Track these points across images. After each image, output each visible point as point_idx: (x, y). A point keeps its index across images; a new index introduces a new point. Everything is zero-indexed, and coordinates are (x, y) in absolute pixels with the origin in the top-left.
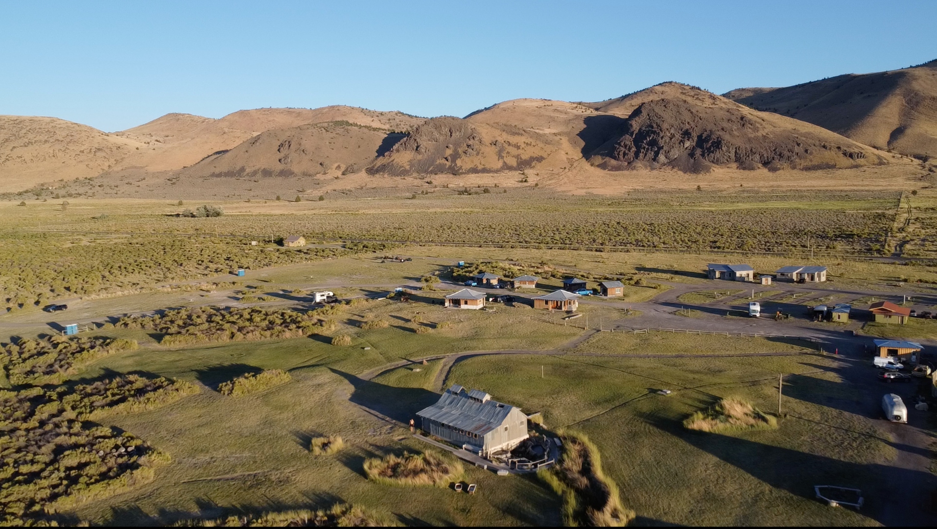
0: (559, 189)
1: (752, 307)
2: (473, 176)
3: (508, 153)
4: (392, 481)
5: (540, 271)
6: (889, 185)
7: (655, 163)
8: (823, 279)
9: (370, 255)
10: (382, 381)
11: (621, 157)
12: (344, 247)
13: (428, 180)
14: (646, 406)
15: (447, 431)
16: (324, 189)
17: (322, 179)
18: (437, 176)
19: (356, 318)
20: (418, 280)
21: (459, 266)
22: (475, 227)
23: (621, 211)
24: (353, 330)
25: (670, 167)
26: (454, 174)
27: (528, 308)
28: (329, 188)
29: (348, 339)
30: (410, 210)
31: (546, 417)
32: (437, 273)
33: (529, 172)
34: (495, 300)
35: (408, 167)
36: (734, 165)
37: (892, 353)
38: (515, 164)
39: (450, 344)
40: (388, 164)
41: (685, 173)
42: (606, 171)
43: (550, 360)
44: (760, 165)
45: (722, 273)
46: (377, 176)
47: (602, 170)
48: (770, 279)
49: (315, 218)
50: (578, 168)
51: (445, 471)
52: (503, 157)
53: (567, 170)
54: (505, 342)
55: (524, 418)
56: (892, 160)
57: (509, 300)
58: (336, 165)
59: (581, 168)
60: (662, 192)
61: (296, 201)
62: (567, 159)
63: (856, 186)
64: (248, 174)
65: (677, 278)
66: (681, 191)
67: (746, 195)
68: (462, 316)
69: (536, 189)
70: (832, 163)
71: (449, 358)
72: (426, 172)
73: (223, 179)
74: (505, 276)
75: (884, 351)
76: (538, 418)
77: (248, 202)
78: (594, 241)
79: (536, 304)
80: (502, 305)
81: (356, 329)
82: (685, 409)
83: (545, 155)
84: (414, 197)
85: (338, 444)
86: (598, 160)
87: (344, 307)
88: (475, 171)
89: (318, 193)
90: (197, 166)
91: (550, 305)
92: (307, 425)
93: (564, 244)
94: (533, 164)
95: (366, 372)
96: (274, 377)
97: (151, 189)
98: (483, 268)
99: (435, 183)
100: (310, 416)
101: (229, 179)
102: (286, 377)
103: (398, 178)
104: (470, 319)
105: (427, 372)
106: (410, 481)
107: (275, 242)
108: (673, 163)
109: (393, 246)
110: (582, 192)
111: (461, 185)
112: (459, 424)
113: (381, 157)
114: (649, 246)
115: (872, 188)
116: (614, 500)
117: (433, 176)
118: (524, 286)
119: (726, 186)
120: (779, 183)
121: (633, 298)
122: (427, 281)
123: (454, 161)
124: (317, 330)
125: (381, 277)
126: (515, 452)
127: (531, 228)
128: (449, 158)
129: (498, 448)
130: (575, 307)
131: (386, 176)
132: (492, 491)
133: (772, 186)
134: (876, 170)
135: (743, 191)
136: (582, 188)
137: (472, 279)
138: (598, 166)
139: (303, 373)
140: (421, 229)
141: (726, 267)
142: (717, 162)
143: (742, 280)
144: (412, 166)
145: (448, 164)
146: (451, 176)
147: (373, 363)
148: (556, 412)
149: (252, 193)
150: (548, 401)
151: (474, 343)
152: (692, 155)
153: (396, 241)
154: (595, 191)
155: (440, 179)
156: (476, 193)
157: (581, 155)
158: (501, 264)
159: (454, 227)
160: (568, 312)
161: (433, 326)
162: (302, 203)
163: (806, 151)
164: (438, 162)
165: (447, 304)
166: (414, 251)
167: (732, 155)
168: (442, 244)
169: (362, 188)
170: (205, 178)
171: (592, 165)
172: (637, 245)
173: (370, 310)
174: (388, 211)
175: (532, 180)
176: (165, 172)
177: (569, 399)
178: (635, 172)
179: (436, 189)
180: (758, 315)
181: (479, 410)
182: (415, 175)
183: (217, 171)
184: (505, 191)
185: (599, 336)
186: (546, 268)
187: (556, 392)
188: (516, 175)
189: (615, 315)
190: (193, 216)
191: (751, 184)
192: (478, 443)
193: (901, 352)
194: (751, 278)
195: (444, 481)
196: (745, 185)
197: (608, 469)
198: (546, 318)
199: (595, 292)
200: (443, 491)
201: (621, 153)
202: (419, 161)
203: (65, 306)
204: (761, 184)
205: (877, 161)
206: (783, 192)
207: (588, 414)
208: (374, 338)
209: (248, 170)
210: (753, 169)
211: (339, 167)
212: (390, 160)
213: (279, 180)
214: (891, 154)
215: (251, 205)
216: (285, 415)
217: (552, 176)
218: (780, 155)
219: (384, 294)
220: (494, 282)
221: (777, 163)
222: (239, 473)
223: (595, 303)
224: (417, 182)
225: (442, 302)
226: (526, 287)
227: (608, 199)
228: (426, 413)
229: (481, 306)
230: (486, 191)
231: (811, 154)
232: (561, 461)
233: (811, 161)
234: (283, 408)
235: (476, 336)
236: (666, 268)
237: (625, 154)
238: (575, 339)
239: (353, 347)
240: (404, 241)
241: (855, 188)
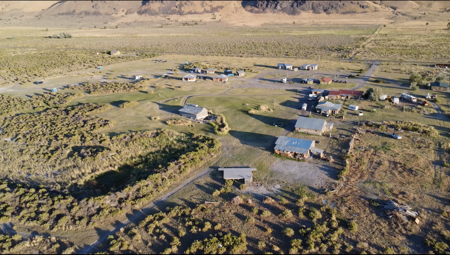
0: (231, 23)
1: (284, 80)
2: (189, 16)
3: (206, 4)
4: (174, 125)
5: (217, 66)
6: (377, 22)
7: (275, 10)
8: (316, 69)
9: (149, 59)
10: (166, 104)
11: (260, 6)
12: (137, 55)
13: (168, 18)
14: (240, 108)
15: (186, 115)
16: (117, 22)
17: (115, 16)
18: (172, 16)
19: (152, 85)
20: (171, 70)
21: (186, 64)
22: (192, 45)
23: (256, 36)
24: (153, 89)
25: (282, 12)
26: (180, 15)
27: (211, 80)
28: (119, 21)
29: (153, 92)
30: (161, 35)
31: (213, 111)
32: (178, 67)
33: (216, 14)
34: (200, 78)
35: (158, 11)
36: (311, 11)
37: (316, 93)
38: (209, 10)
39: (185, 93)
40: (148, 9)
41: (289, 15)
42: (253, 14)
43: (216, 97)
44: (323, 11)
45: (282, 67)
46: (143, 15)
47: (251, 13)
48: (297, 69)
49: (118, 39)
50: (240, 12)
51: (187, 123)
52: (204, 6)
53: (234, 13)
54: (203, 92)
55: (207, 111)
56: (381, 9)
57: (205, 78)
58: (122, 9)
59: (241, 12)
60: (277, 24)
61: (104, 28)
62: (235, 7)
63: (362, 22)
64: (77, 14)
65: (266, 69)
66: (286, 24)
67: (314, 26)
68: (189, 84)
69: (220, 23)
70: (355, 10)
71: (185, 97)
72: (167, 13)
73: (65, 16)
74: (204, 68)
75: (313, 93)
76: (211, 111)
77: (81, 29)
78: (240, 52)
79: (214, 79)
80: (202, 80)
81: (154, 89)
82: (250, 108)
83: (224, 5)
84: (162, 27)
85: (158, 118)
86: (249, 8)
87: (147, 81)
88: (190, 13)
89: (114, 24)
90: (50, 9)
91: (218, 80)
92: (149, 115)
93: (229, 54)
94: (218, 10)
95: (161, 101)
96: (134, 103)
97: (28, 21)
98: (195, 65)
99: (171, 19)
100: (148, 112)
101: (68, 16)
102: (138, 103)
103: (153, 17)
104: (191, 85)
105: (179, 101)
106: (178, 125)
107: (107, 53)
108: (283, 10)
109: (158, 55)
110: (241, 24)
111: (184, 20)
112: (190, 112)
113: (144, 6)
114: (261, 54)
115: (369, 23)
116: (227, 126)
117: (170, 15)
118: (210, 72)
119: (307, 22)
120: (330, 20)
121: (248, 77)
122: (174, 71)
123: (180, 8)
124: (141, 89)
125: (157, 69)
126: (204, 119)
127: (216, 45)
128: (178, 7)
129: (200, 118)
130: (226, 80)
131: (147, 15)
132: (198, 126)
133: (326, 22)
134: (373, 14)
135: (314, 24)
136: (241, 22)
137: (191, 70)
138: (249, 11)
139: (142, 102)
140: (168, 46)
141: (284, 64)
142: (303, 9)
143: (288, 69)
144: (160, 10)
145: (177, 9)
146: (179, 15)
147: (162, 99)
148: (216, 110)
149: (81, 24)
150: (214, 107)
151: (193, 92)
152: (292, 6)
153: (159, 52)
154: (247, 24)
155: (174, 17)
156: (192, 25)
157: (241, 5)
158: (202, 64)
159: (182, 45)
160: (224, 82)
161: (179, 87)
162: (108, 29)
163: (344, 5)
164: (172, 8)
165: (183, 80)
166: (167, 57)
167: (311, 6)
168: (178, 53)
169: (136, 22)
170: (55, 16)
171: (246, 10)
172: (257, 54)
173: (157, 82)
174: (150, 35)
175: (218, 18)
176: (33, 12)
177: (220, 107)
178: (266, 14)
179: (172, 22)
180: (285, 82)
181: (195, 109)
182: (162, 15)
183: (61, 12)
184: (205, 24)
185: (233, 89)
186: (219, 65)
187: (217, 105)
188: (210, 15)
189: (240, 83)
190: (58, 38)
191: (317, 21)
192: (195, 117)
193: (318, 93)
194: (292, 69)
195: (187, 125)
196: (315, 21)
197: (227, 121)
198: (217, 84)
199: (235, 74)
200: (187, 127)
201: (260, 5)
202: (163, 8)
203: (42, 82)
204: (322, 20)
205: (374, 10)
206: (331, 25)
207: (224, 110)
208: (161, 91)
209: (77, 12)
210: (319, 13)
211: (123, 10)
212: (149, 7)
213: (94, 17)
214: (381, 6)
215: (83, 31)
216: (141, 112)
217: (227, 16)
218: (332, 6)
219: (160, 76)
220: (200, 71)
221: (330, 10)
222: (135, 125)
223: (234, 79)
224: (163, 19)
225: (181, 79)
226: (211, 73)
227: (252, 28)
228: (181, 110)
229: (195, 80)
230: (196, 24)
231: (346, 6)
232: (216, 120)
233: (345, 9)
234: (140, 111)
235: (194, 90)
236: (264, 64)
237: (261, 5)
238: (224, 91)
239: (155, 94)
240: (162, 52)
241: (362, 23)
